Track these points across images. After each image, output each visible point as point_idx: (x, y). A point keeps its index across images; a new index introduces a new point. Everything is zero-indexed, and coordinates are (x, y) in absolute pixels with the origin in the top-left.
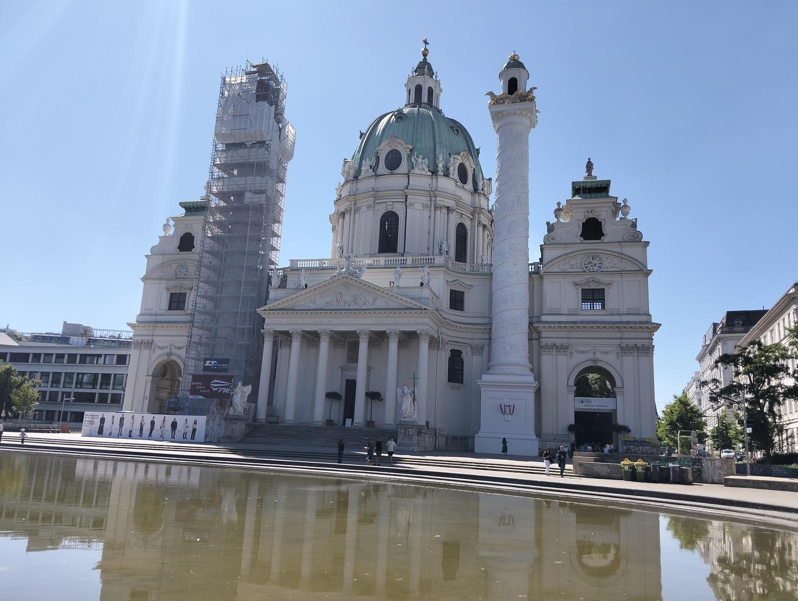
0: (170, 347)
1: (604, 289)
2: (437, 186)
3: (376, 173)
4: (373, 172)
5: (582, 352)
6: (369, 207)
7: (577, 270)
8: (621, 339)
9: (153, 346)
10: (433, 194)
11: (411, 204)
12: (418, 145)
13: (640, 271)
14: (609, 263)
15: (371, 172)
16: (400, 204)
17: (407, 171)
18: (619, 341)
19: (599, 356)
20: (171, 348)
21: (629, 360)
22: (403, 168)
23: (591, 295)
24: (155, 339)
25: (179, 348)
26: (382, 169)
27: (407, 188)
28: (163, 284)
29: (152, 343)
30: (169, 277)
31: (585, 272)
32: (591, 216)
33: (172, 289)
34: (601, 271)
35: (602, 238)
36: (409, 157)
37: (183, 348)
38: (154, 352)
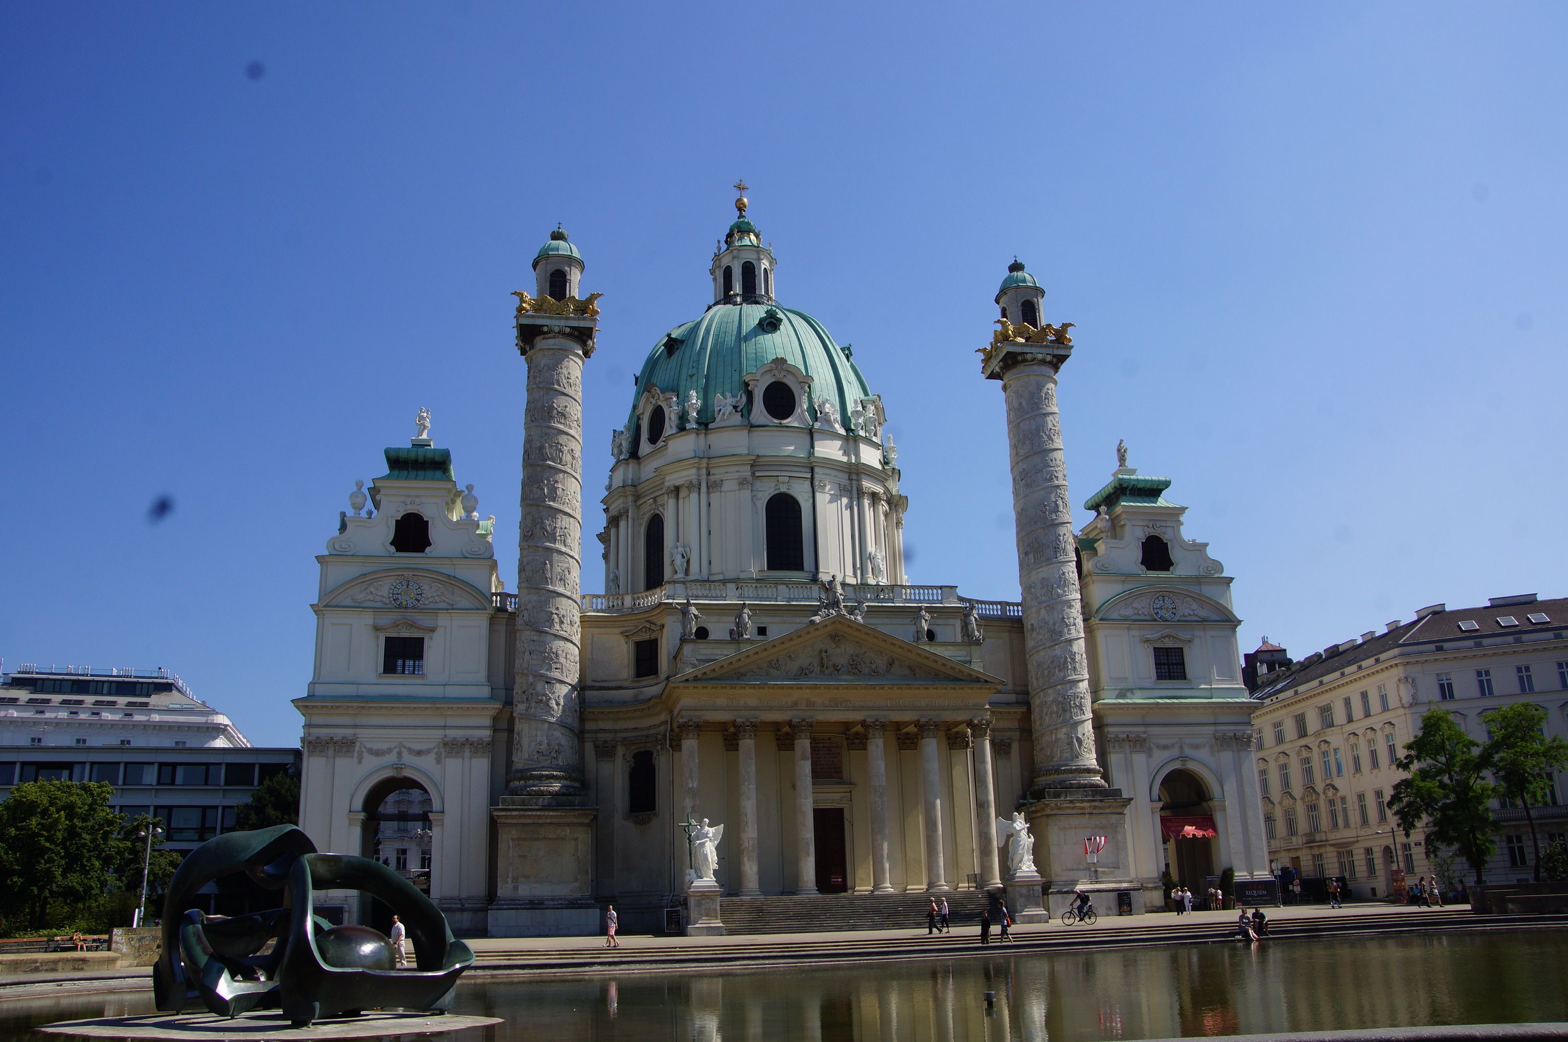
0: (397, 750)
1: (1182, 649)
3: (749, 422)
4: (742, 416)
5: (1165, 747)
6: (742, 483)
7: (1142, 617)
8: (1215, 724)
9: (357, 749)
11: (822, 484)
13: (1227, 621)
14: (1187, 609)
15: (737, 419)
16: (801, 481)
17: (807, 425)
18: (1211, 729)
19: (1188, 752)
20: (400, 753)
21: (1226, 757)
22: (800, 416)
23: (1165, 658)
24: (359, 731)
25: (419, 753)
26: (760, 413)
27: (812, 455)
28: (368, 619)
29: (353, 743)
30: (379, 605)
31: (1155, 620)
32: (1153, 532)
33: (390, 630)
34: (1178, 621)
35: (1171, 568)
37: (428, 751)
38: (360, 762)
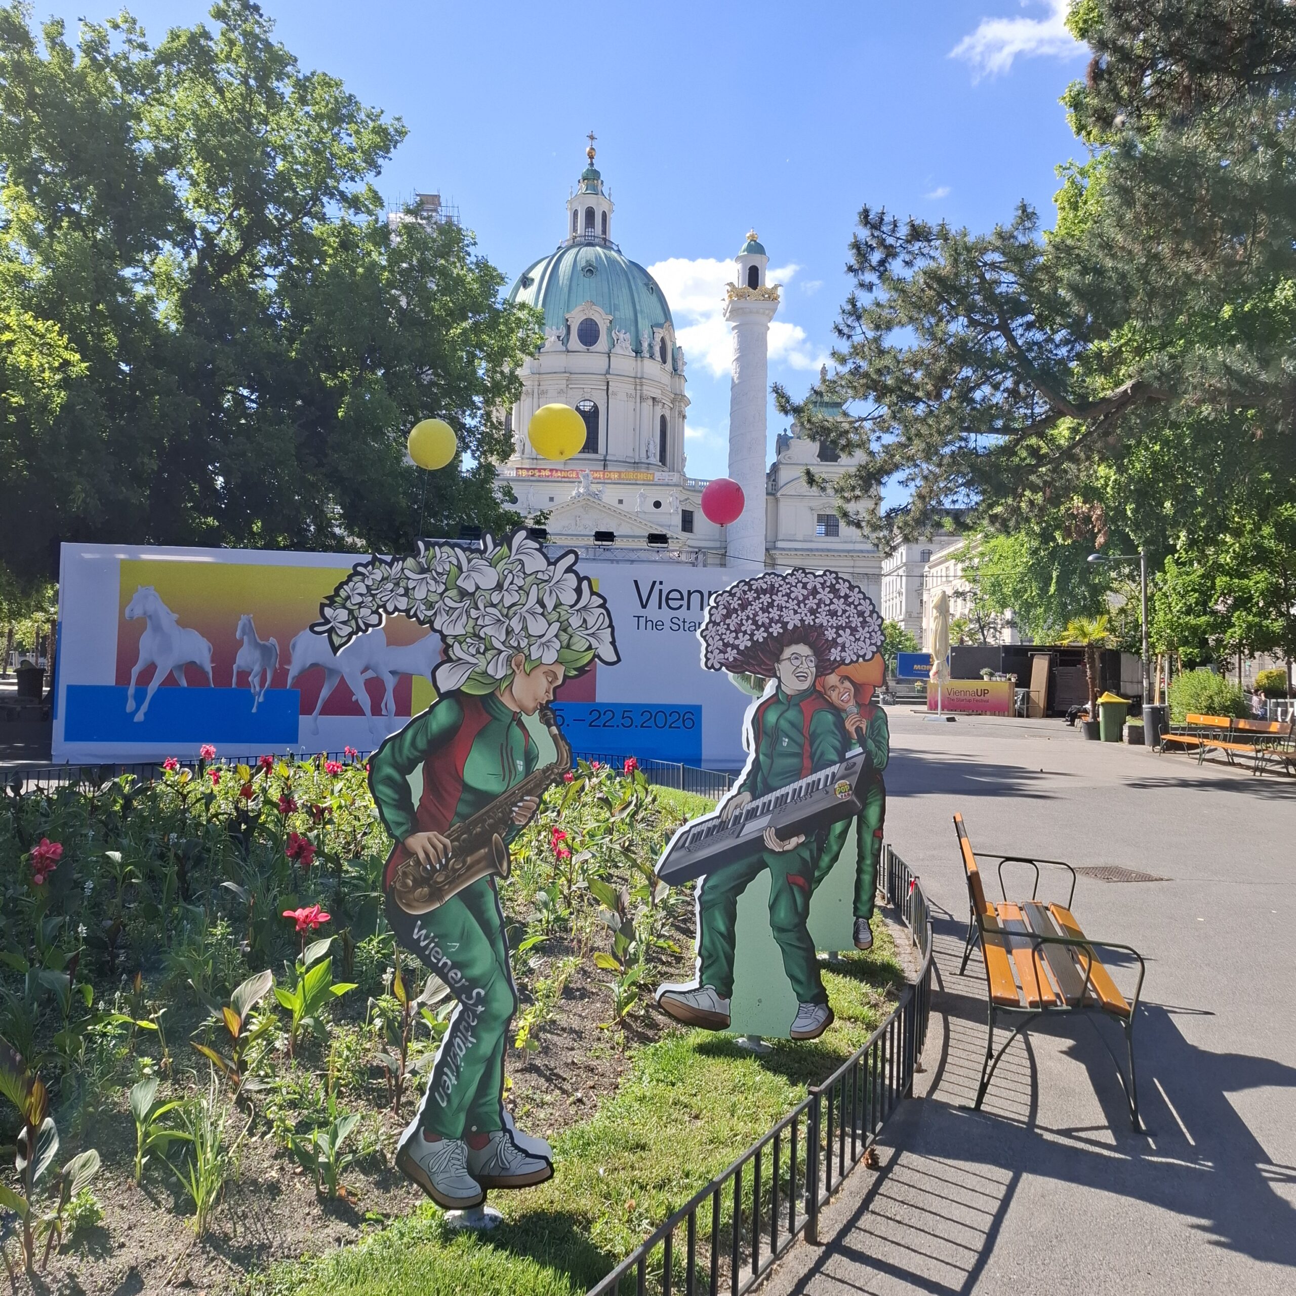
1: (838, 516)
2: (642, 372)
3: (567, 348)
4: (563, 345)
6: (560, 392)
7: (814, 494)
8: (853, 567)
10: (639, 380)
11: (615, 394)
12: (618, 316)
15: (560, 346)
16: (600, 391)
17: (607, 350)
18: (851, 570)
22: (602, 344)
23: (826, 521)
26: (575, 342)
27: (608, 372)
31: (821, 496)
36: (610, 330)
